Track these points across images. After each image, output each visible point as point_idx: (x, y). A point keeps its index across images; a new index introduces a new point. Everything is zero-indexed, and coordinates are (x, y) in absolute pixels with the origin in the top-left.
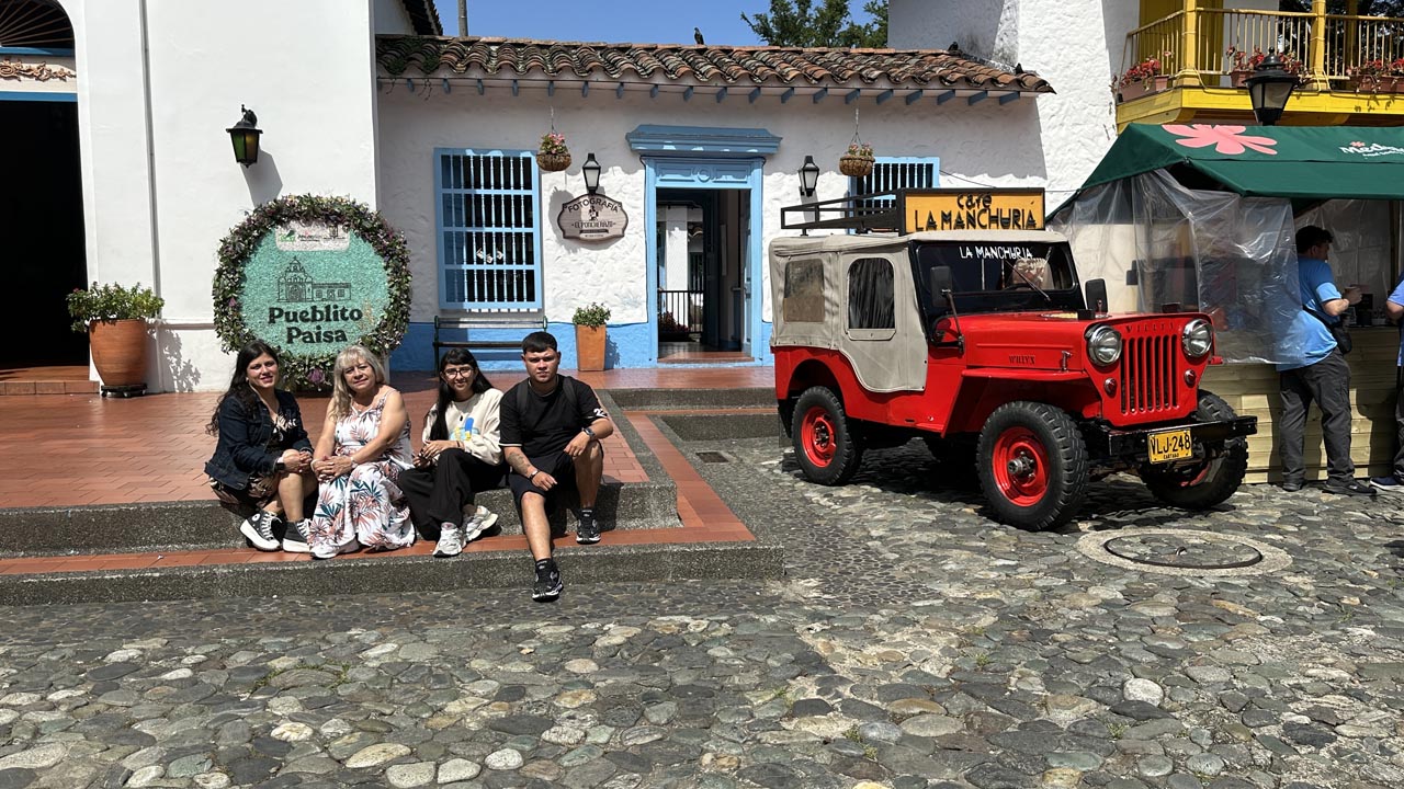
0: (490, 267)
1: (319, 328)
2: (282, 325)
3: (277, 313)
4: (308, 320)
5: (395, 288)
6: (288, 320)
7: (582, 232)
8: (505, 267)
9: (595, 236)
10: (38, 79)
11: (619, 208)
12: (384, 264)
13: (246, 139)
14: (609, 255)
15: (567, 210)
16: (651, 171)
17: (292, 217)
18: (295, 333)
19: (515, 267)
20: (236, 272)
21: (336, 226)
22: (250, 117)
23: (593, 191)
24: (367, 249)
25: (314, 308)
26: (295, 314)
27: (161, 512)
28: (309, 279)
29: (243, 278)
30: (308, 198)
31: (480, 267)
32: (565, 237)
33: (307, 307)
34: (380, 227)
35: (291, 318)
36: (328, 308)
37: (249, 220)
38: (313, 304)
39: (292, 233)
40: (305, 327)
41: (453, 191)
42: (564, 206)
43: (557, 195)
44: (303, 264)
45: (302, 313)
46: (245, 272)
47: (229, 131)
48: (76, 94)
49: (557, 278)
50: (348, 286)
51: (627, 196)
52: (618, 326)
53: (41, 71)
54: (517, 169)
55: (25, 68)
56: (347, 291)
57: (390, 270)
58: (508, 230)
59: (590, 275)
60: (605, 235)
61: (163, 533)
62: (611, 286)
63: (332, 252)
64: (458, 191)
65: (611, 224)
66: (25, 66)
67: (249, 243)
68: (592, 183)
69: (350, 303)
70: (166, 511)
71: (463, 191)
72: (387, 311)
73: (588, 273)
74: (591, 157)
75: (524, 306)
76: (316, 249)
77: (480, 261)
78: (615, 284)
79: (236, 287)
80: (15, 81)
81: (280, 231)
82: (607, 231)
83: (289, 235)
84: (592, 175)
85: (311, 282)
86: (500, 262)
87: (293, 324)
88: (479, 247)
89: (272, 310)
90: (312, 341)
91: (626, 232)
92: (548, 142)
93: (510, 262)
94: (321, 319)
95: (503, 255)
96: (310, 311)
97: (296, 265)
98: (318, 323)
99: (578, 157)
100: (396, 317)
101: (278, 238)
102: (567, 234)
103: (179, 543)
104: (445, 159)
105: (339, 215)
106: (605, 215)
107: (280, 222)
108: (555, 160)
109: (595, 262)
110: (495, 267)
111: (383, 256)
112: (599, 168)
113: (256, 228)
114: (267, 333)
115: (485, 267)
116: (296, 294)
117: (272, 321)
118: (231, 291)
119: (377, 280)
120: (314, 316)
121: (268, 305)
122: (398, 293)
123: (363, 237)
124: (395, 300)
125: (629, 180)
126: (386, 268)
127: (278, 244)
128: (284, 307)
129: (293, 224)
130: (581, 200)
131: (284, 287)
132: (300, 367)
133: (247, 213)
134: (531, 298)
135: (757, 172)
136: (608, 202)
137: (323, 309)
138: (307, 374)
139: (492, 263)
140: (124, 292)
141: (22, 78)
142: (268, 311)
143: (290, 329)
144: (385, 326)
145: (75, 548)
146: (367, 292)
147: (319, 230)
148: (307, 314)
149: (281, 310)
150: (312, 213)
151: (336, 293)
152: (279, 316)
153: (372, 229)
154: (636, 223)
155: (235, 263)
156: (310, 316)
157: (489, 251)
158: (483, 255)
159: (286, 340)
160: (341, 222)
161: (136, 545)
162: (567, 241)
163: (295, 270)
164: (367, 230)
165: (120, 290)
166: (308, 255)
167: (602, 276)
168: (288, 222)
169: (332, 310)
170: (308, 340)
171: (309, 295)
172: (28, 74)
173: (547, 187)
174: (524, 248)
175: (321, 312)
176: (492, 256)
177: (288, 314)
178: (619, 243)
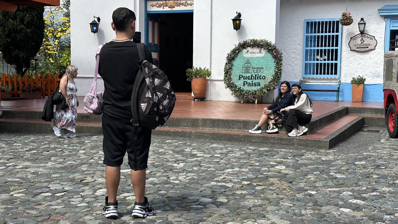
0: (321, 62)
2: (242, 80)
4: (249, 79)
5: (276, 69)
6: (244, 79)
7: (357, 48)
9: (363, 50)
10: (185, 6)
11: (373, 39)
12: (274, 61)
13: (237, 23)
14: (368, 57)
15: (352, 40)
17: (248, 46)
18: (245, 83)
19: (330, 62)
20: (230, 64)
22: (239, 15)
23: (362, 33)
24: (269, 56)
26: (246, 77)
28: (251, 66)
29: (232, 65)
30: (254, 40)
31: (317, 62)
32: (351, 50)
33: (250, 75)
34: (274, 49)
35: (245, 78)
36: (256, 75)
37: (236, 47)
38: (252, 74)
39: (248, 51)
40: (249, 81)
41: (309, 35)
42: (351, 38)
44: (250, 61)
45: (248, 77)
46: (234, 64)
47: (232, 20)
48: (193, 10)
50: (262, 68)
51: (378, 33)
52: (371, 85)
56: (262, 70)
57: (276, 63)
58: (329, 48)
59: (360, 65)
60: (367, 49)
62: (369, 69)
63: (259, 57)
64: (315, 34)
65: (370, 45)
67: (235, 55)
68: (362, 29)
69: (262, 74)
71: (317, 34)
72: (273, 76)
74: (362, 19)
75: (333, 76)
76: (255, 56)
77: (318, 60)
78: (371, 68)
79: (230, 68)
81: (245, 51)
82: (368, 48)
83: (247, 52)
84: (362, 27)
85: (252, 67)
86: (325, 60)
87: (245, 80)
88: (318, 54)
89: (240, 75)
90: (250, 86)
91: (376, 47)
92: (344, 15)
93: (328, 60)
94: (254, 79)
95: (326, 57)
96: (250, 76)
97: (248, 62)
98: (252, 80)
100: (276, 78)
101: (244, 53)
102: (352, 49)
104: (308, 23)
105: (262, 45)
106: (367, 41)
107: (245, 48)
108: (347, 21)
109: (362, 60)
110: (323, 62)
111: (274, 58)
112: (365, 24)
113: (237, 50)
114: (238, 83)
115: (319, 62)
116: (247, 71)
117: (239, 79)
118: (229, 70)
120: (252, 78)
121: (239, 74)
122: (277, 71)
123: (269, 52)
124: (276, 73)
125: (379, 27)
127: (244, 55)
128: (243, 75)
129: (249, 48)
130: (358, 36)
131: (244, 69)
132: (246, 93)
133: (235, 45)
134: (336, 73)
136: (368, 36)
137: (254, 76)
138: (247, 96)
139: (322, 60)
140: (201, 69)
141: (181, 6)
142: (239, 76)
143: (244, 82)
144: (272, 81)
146: (268, 70)
147: (256, 50)
148: (250, 77)
149: (242, 76)
150: (254, 45)
151: (259, 70)
152: (242, 78)
153: (272, 50)
154: (381, 44)
155: (231, 61)
156: (250, 78)
157: (321, 56)
158: (319, 57)
159: (243, 85)
160: (263, 47)
162: (351, 52)
163: (248, 63)
164: (270, 50)
166: (252, 58)
168: (247, 48)
169: (257, 76)
170: (249, 85)
171: (251, 71)
172: (182, 4)
173: (345, 32)
174: (334, 55)
175: (254, 77)
176: (322, 58)
177: (244, 77)
178: (373, 52)
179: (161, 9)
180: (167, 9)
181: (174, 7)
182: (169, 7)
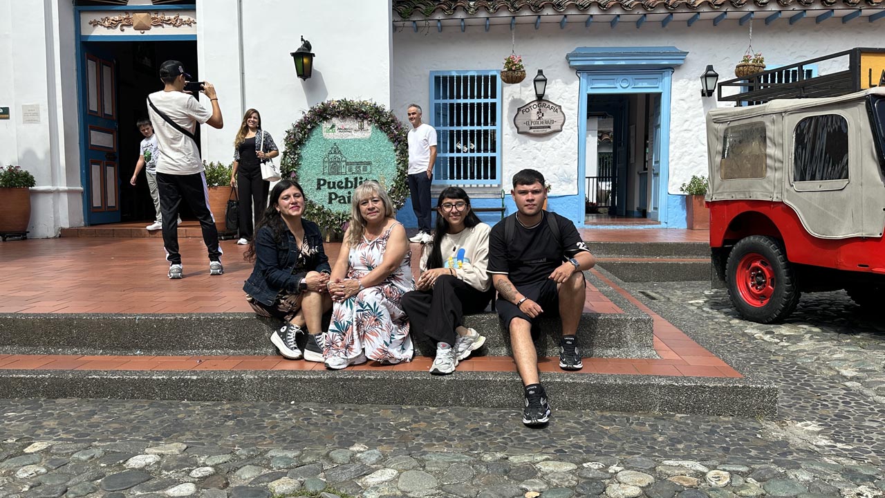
0: (465, 155)
1: (349, 193)
2: (325, 191)
3: (322, 182)
4: (342, 188)
5: (401, 165)
6: (329, 187)
7: (531, 128)
8: (476, 155)
9: (541, 131)
10: (174, 25)
11: (559, 110)
12: (394, 148)
13: (304, 59)
14: (550, 145)
15: (521, 112)
16: (584, 81)
17: (333, 115)
18: (333, 197)
19: (482, 155)
20: (296, 154)
21: (363, 121)
22: (307, 45)
23: (540, 98)
24: (383, 137)
25: (347, 179)
26: (334, 183)
27: (208, 321)
28: (344, 159)
29: (300, 157)
30: (344, 101)
31: (458, 155)
32: (518, 133)
33: (342, 178)
34: (392, 121)
35: (332, 186)
36: (356, 179)
37: (305, 118)
38: (346, 176)
39: (333, 126)
40: (340, 192)
41: (442, 101)
42: (519, 109)
43: (514, 101)
44: (340, 148)
45: (338, 183)
46: (302, 154)
47: (293, 54)
48: (196, 35)
49: (512, 163)
50: (369, 163)
51: (566, 101)
52: (556, 197)
53: (177, 21)
54: (487, 84)
55: (166, 19)
56: (369, 167)
57: (398, 152)
58: (479, 128)
59: (536, 160)
60: (548, 130)
61: (209, 340)
62: (552, 168)
63: (359, 140)
64: (445, 101)
65: (553, 122)
66: (167, 17)
67: (305, 134)
68: (540, 92)
69: (371, 176)
70: (212, 321)
71: (449, 101)
72: (396, 182)
73: (534, 158)
74: (540, 72)
75: (488, 182)
76: (349, 138)
77: (459, 151)
78: (555, 166)
79: (296, 164)
80: (161, 27)
81: (326, 125)
82: (549, 127)
83: (331, 128)
84: (540, 86)
85: (345, 161)
86: (472, 151)
87: (333, 190)
88: (458, 140)
89: (319, 180)
90: (345, 202)
91: (563, 127)
92: (509, 62)
93: (479, 150)
94: (351, 187)
95: (474, 146)
96: (344, 181)
97: (336, 149)
98: (349, 190)
99: (531, 74)
100: (401, 185)
101: (324, 130)
102: (520, 130)
103: (221, 348)
104: (437, 78)
105: (365, 113)
106: (548, 115)
107: (326, 119)
108: (514, 75)
109: (540, 151)
110: (469, 155)
111: (394, 142)
112: (545, 80)
113: (309, 123)
114: (315, 196)
115: (462, 155)
116: (335, 170)
117: (319, 188)
118: (292, 167)
119: (389, 159)
120: (347, 185)
121: (317, 177)
122: (403, 169)
123: (381, 128)
124: (401, 174)
125: (567, 89)
126: (395, 150)
127: (324, 134)
128: (327, 178)
129: (335, 120)
130: (532, 104)
131: (327, 164)
132: (336, 220)
133: (304, 113)
134: (493, 177)
135: (666, 79)
136: (551, 105)
137: (352, 180)
138: (341, 226)
139: (467, 152)
140: (223, 168)
141: (164, 25)
142: (316, 181)
143: (330, 194)
144: (393, 192)
145: (141, 348)
146: (382, 167)
147: (352, 124)
148: (342, 183)
149: (325, 180)
150: (347, 112)
151: (361, 168)
152: (324, 184)
153: (387, 123)
154: (571, 121)
155: (295, 147)
156: (344, 185)
157: (465, 144)
158: (460, 146)
159: (328, 201)
160: (366, 119)
161: (187, 349)
162: (519, 135)
163: (335, 152)
164: (383, 124)
165: (221, 166)
166: (344, 142)
167: (544, 161)
168: (331, 119)
169: (359, 180)
170: (342, 201)
171: (343, 170)
172: (168, 22)
173: (507, 97)
174: (488, 141)
175: (351, 182)
176: (467, 147)
177: (329, 183)
178: (558, 136)
179: (116, 32)
180: (130, 32)
181: (148, 29)
182: (136, 29)
